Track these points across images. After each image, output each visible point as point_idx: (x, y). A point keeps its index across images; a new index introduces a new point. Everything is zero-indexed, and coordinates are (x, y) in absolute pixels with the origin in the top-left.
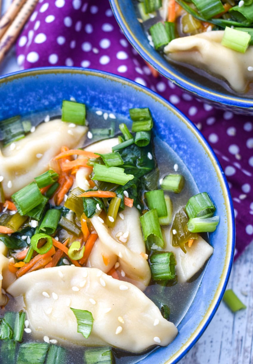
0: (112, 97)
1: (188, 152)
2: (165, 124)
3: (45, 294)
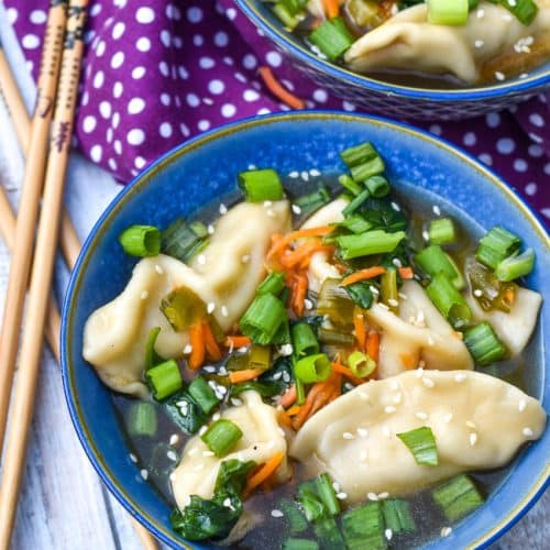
0: (310, 145)
1: (448, 181)
2: (401, 156)
3: (347, 435)
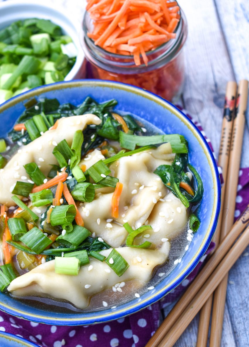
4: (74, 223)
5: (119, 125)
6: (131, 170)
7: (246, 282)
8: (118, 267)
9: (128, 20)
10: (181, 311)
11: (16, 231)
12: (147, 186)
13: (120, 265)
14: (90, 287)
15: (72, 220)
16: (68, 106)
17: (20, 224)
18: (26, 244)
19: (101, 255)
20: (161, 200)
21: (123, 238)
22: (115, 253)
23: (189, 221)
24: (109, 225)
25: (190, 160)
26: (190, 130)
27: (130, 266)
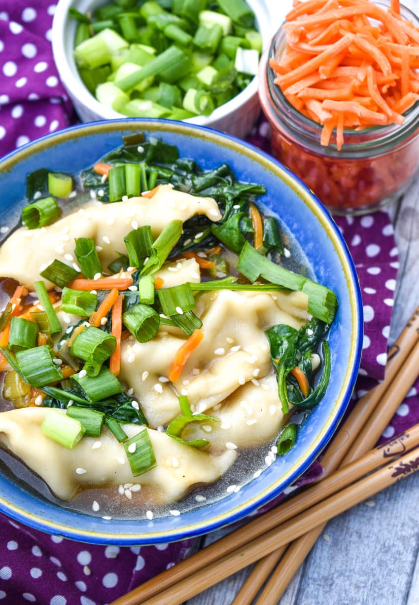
4: (106, 364)
5: (250, 230)
6: (230, 315)
7: (348, 548)
8: (139, 461)
9: (342, 65)
10: (225, 553)
11: (15, 340)
12: (244, 350)
13: (142, 459)
14: (85, 474)
15: (103, 359)
16: (190, 165)
17: (26, 331)
18: (23, 366)
19: (122, 431)
20: (255, 382)
21: (171, 415)
22: (144, 438)
23: (282, 433)
24: (158, 388)
25: (330, 335)
26: (348, 290)
27: (157, 467)
